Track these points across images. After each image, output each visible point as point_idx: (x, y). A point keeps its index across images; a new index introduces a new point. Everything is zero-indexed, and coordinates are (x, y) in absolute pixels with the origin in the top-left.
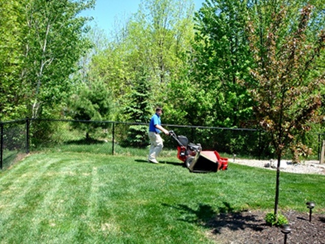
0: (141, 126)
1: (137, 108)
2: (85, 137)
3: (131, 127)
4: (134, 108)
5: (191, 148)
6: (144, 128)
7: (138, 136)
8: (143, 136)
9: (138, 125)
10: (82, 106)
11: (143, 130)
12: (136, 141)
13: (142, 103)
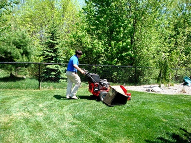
0: (55, 66)
1: (51, 52)
2: (9, 75)
3: (48, 66)
4: (49, 52)
5: (102, 84)
6: (57, 67)
7: (53, 73)
8: (56, 73)
9: (52, 64)
10: (9, 51)
11: (56, 68)
12: (52, 77)
13: (54, 48)
